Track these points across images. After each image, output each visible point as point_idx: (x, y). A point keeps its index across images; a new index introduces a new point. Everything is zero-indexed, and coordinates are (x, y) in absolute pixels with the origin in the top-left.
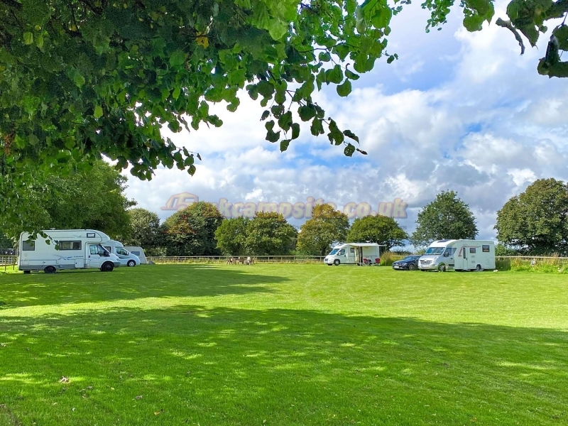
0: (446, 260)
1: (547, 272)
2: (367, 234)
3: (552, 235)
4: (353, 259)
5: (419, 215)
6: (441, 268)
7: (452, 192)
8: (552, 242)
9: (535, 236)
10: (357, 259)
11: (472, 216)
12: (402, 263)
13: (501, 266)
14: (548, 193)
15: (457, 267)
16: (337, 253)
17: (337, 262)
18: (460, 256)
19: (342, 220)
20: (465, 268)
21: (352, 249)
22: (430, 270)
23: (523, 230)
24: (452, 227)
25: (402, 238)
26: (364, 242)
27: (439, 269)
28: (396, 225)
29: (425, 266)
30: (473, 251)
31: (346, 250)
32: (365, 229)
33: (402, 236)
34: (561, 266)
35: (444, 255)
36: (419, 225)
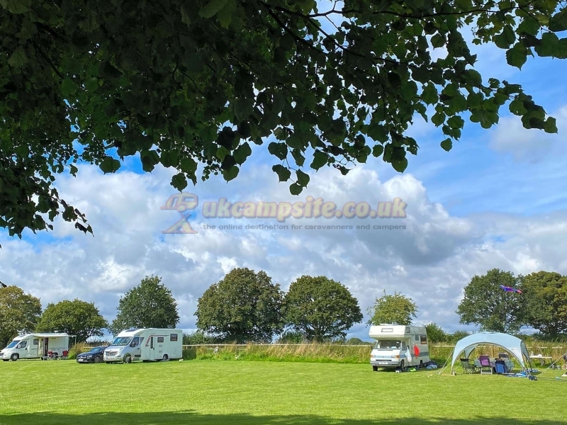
0: (133, 351)
1: (226, 359)
2: (61, 322)
3: (244, 322)
4: (36, 352)
5: (121, 301)
6: (127, 359)
7: (157, 277)
8: (244, 329)
9: (230, 323)
10: (41, 351)
11: (175, 302)
12: (87, 355)
13: (188, 355)
14: (243, 281)
15: (143, 358)
16: (16, 346)
17: (15, 357)
18: (147, 345)
19: (32, 305)
20: (152, 359)
21: (36, 341)
22: (115, 362)
23: (220, 317)
24: (154, 314)
25: (101, 326)
26: (53, 332)
27: (124, 361)
28: (96, 312)
29: (111, 358)
30: (161, 340)
31: (29, 342)
32: (59, 317)
33: (101, 324)
34: (238, 353)
35: (131, 346)
36: (120, 311)
